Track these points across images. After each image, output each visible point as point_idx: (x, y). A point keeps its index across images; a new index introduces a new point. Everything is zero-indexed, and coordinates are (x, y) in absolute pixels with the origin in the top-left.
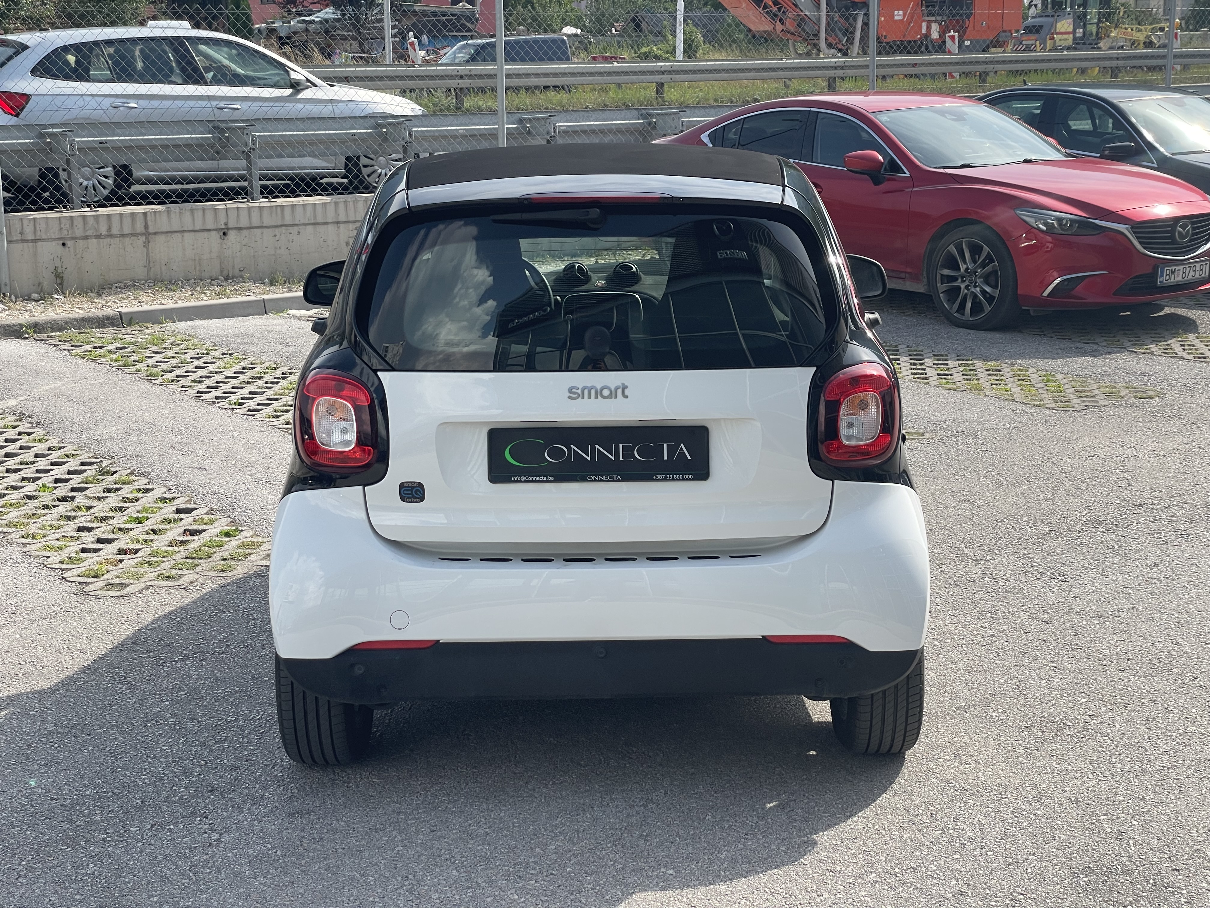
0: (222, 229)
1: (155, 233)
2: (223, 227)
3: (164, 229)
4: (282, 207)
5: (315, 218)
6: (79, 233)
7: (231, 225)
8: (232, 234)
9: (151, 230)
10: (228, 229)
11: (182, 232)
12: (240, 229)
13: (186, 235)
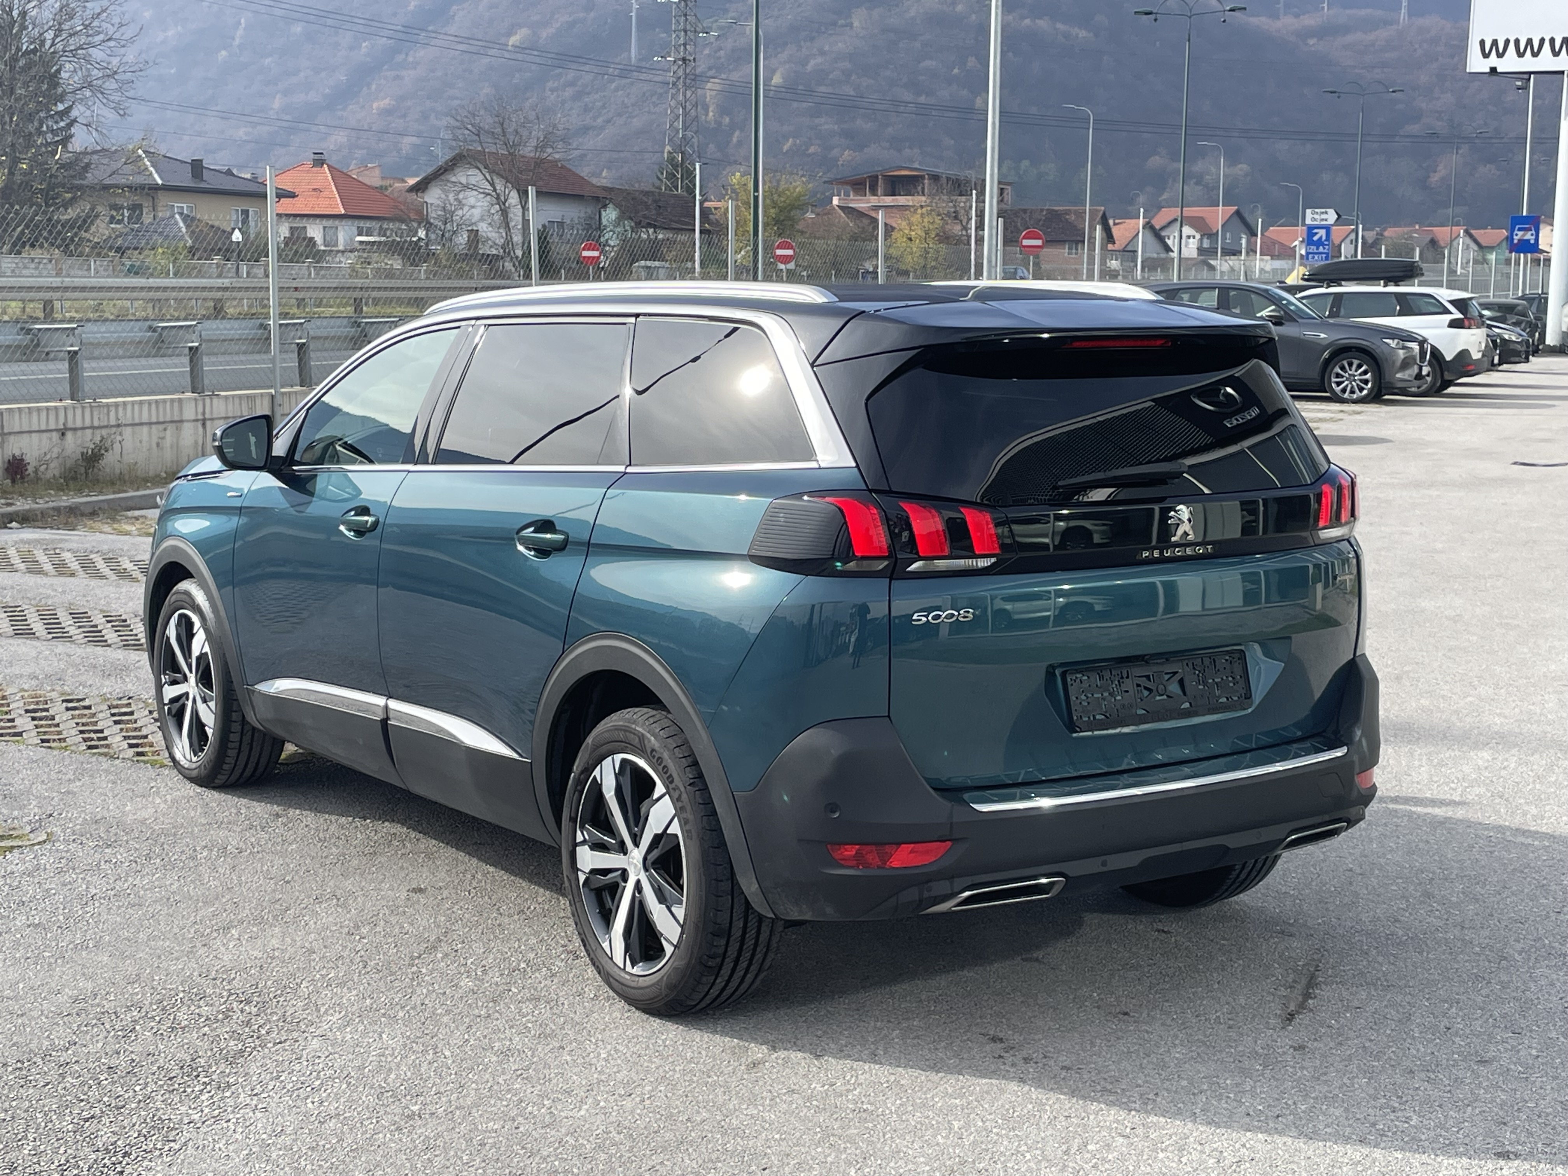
0: (61, 429)
1: (10, 433)
2: (62, 427)
3: (17, 429)
4: (108, 405)
5: (133, 418)
7: (70, 425)
8: (69, 435)
9: (6, 431)
10: (66, 429)
11: (30, 432)
12: (75, 429)
13: (34, 435)
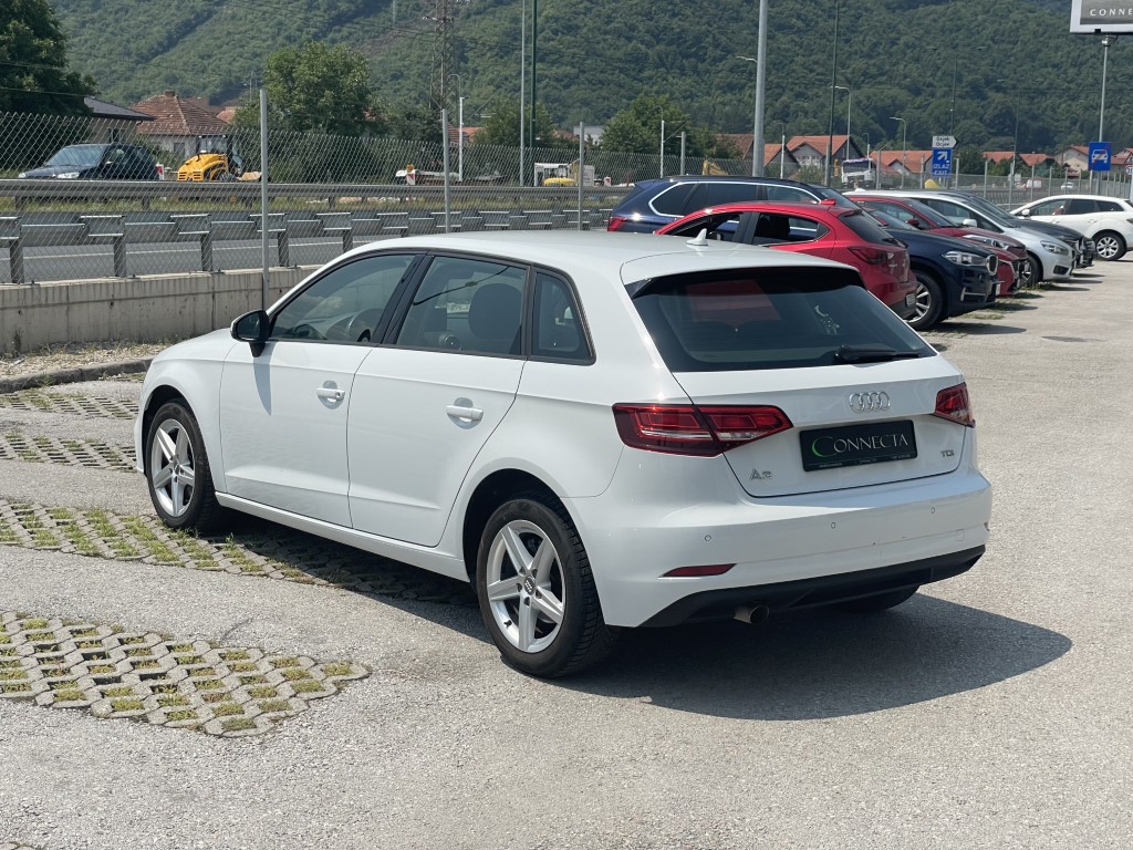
1: (74, 303)
2: (111, 298)
3: (78, 300)
6: (29, 302)
7: (116, 296)
8: (116, 303)
9: (71, 301)
10: (114, 300)
11: (87, 302)
12: (120, 300)
13: (91, 305)
